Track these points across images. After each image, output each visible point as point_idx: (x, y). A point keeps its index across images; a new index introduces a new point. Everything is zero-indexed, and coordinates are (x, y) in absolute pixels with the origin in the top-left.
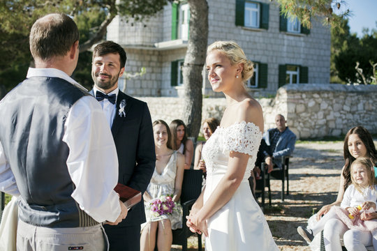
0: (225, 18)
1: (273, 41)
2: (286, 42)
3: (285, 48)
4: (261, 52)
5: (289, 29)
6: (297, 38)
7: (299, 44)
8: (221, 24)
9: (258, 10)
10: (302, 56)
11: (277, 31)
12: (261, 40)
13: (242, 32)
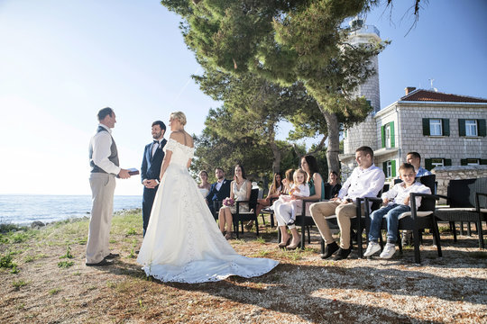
0: (415, 131)
1: (454, 143)
2: (465, 144)
3: (465, 148)
4: (445, 152)
5: (467, 134)
6: (475, 140)
7: (477, 144)
8: (412, 135)
9: (441, 124)
10: (481, 152)
11: (458, 136)
12: (445, 144)
13: (429, 139)
